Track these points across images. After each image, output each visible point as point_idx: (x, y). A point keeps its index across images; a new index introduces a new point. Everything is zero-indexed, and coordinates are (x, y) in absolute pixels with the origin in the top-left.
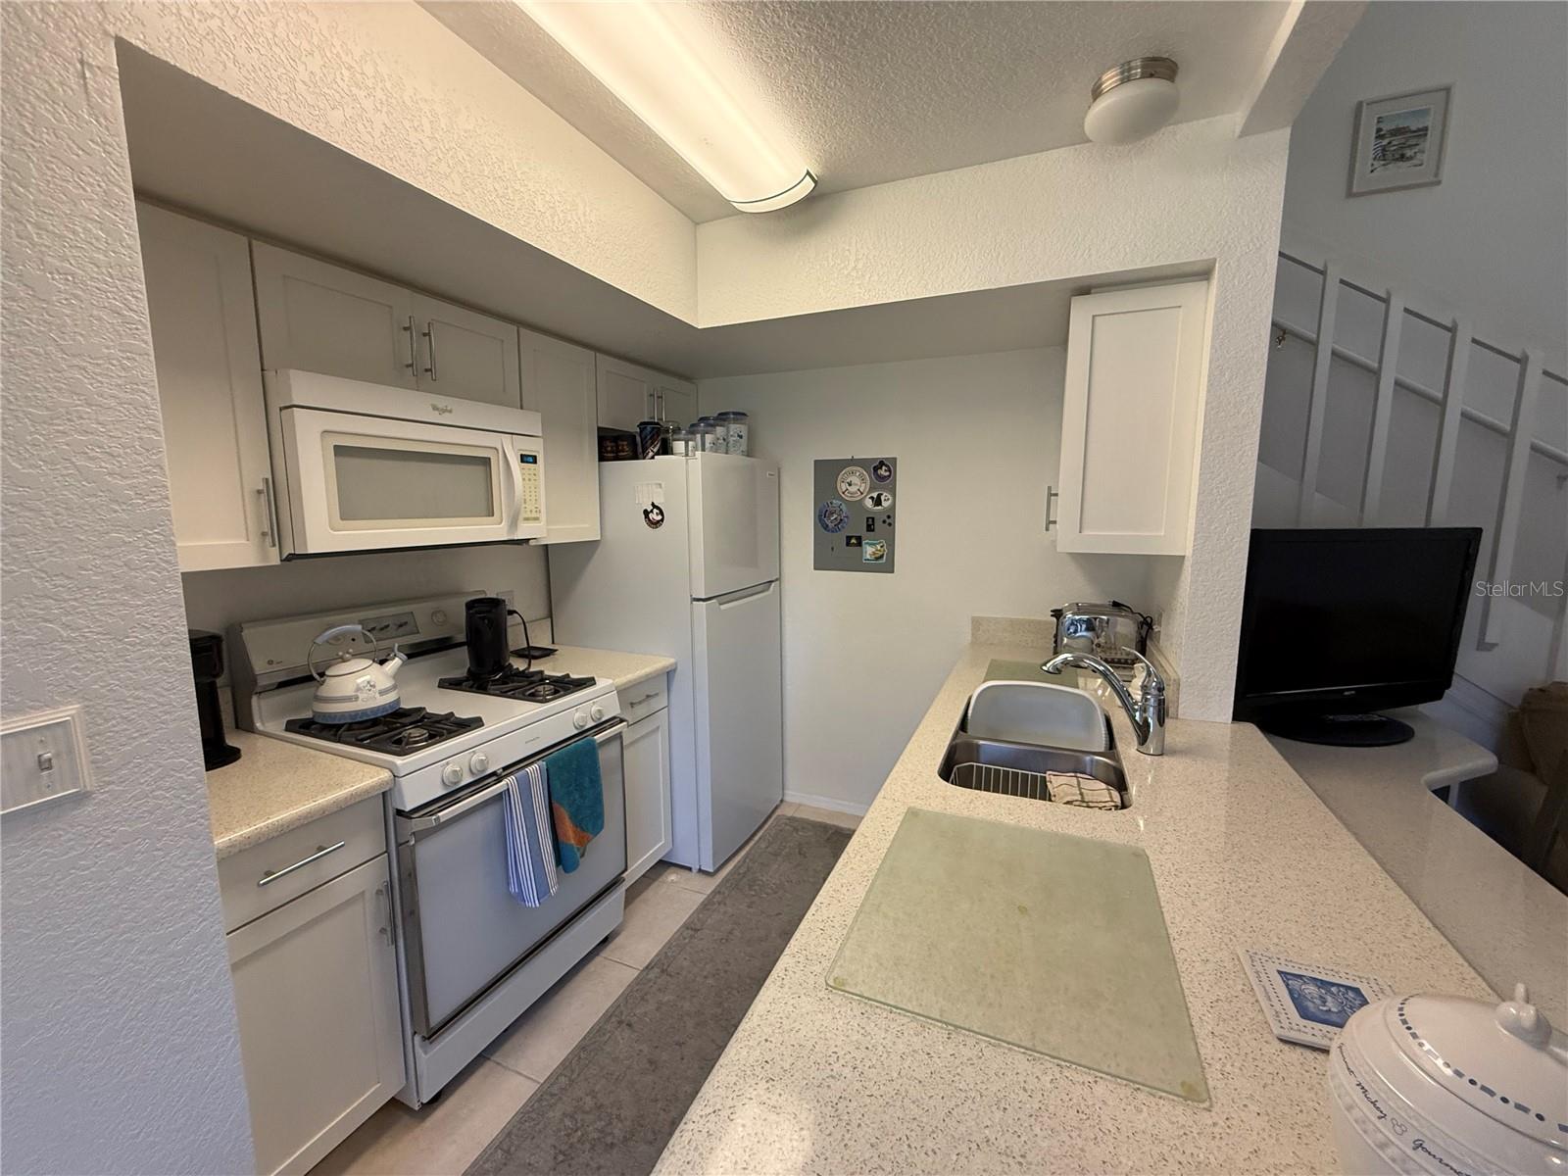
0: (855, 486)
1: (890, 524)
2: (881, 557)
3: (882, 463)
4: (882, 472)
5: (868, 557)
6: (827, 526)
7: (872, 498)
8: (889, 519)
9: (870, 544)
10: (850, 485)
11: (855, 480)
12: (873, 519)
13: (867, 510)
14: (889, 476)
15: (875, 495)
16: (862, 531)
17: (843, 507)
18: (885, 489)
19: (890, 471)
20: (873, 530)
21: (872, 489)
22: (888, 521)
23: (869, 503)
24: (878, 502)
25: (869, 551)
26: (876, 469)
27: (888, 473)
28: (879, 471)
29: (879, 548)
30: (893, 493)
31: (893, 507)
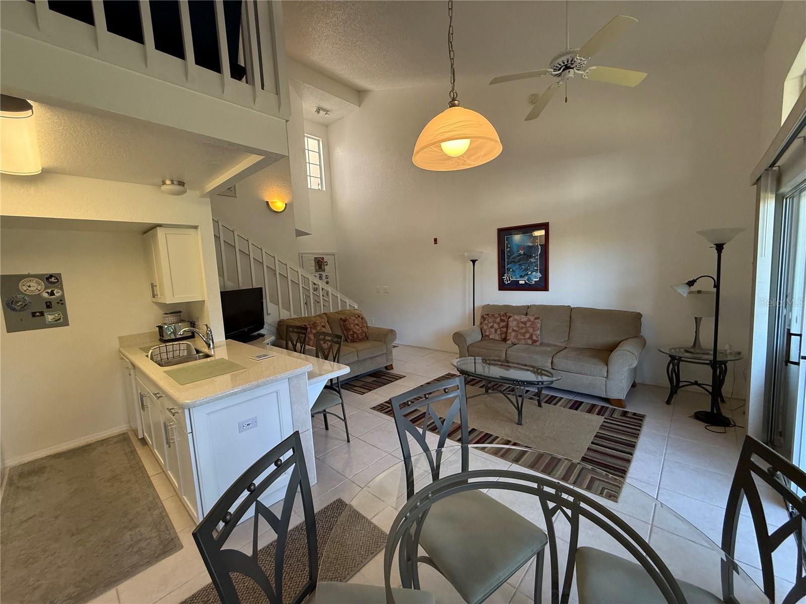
0: (34, 287)
1: (62, 304)
2: (60, 319)
3: (51, 276)
4: (52, 280)
5: (50, 320)
6: (15, 309)
7: (48, 293)
8: (61, 301)
9: (50, 315)
10: (29, 287)
11: (32, 284)
12: (50, 302)
13: (45, 298)
14: (58, 282)
15: (49, 291)
16: (43, 308)
17: (26, 298)
18: (57, 287)
19: (57, 279)
20: (51, 308)
21: (46, 288)
22: (61, 302)
23: (46, 295)
24: (52, 294)
25: (50, 318)
26: (47, 279)
27: (56, 280)
28: (50, 280)
29: (57, 315)
30: (62, 289)
31: (63, 295)
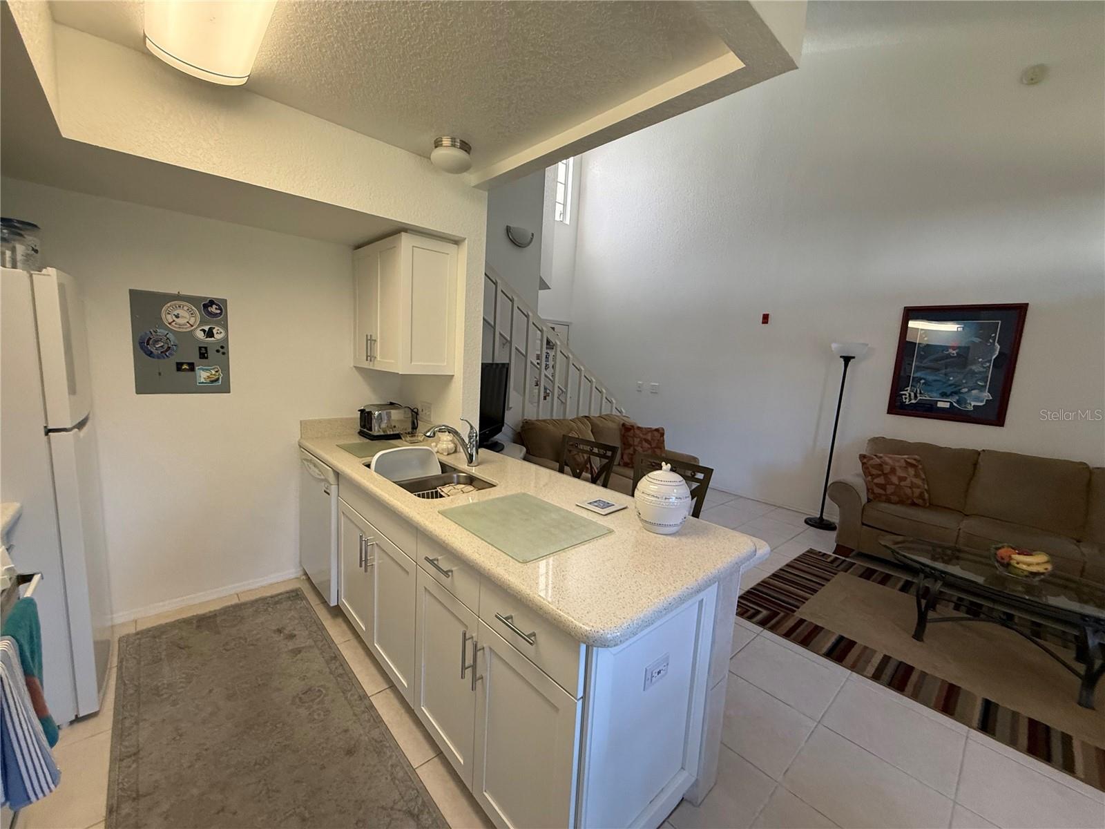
0: (184, 319)
1: (224, 353)
2: (217, 380)
3: (212, 302)
4: (212, 309)
5: (202, 380)
6: (152, 352)
7: (204, 331)
8: (223, 349)
9: (203, 370)
10: (177, 317)
11: (181, 312)
12: (206, 348)
13: (197, 340)
14: (221, 314)
15: (207, 328)
16: (194, 357)
17: (170, 336)
18: (218, 324)
19: (221, 310)
20: (207, 358)
21: (202, 323)
23: (200, 335)
24: (210, 334)
25: (203, 375)
26: (205, 306)
27: (219, 311)
28: (209, 309)
29: (214, 373)
30: (226, 327)
31: (226, 339)
